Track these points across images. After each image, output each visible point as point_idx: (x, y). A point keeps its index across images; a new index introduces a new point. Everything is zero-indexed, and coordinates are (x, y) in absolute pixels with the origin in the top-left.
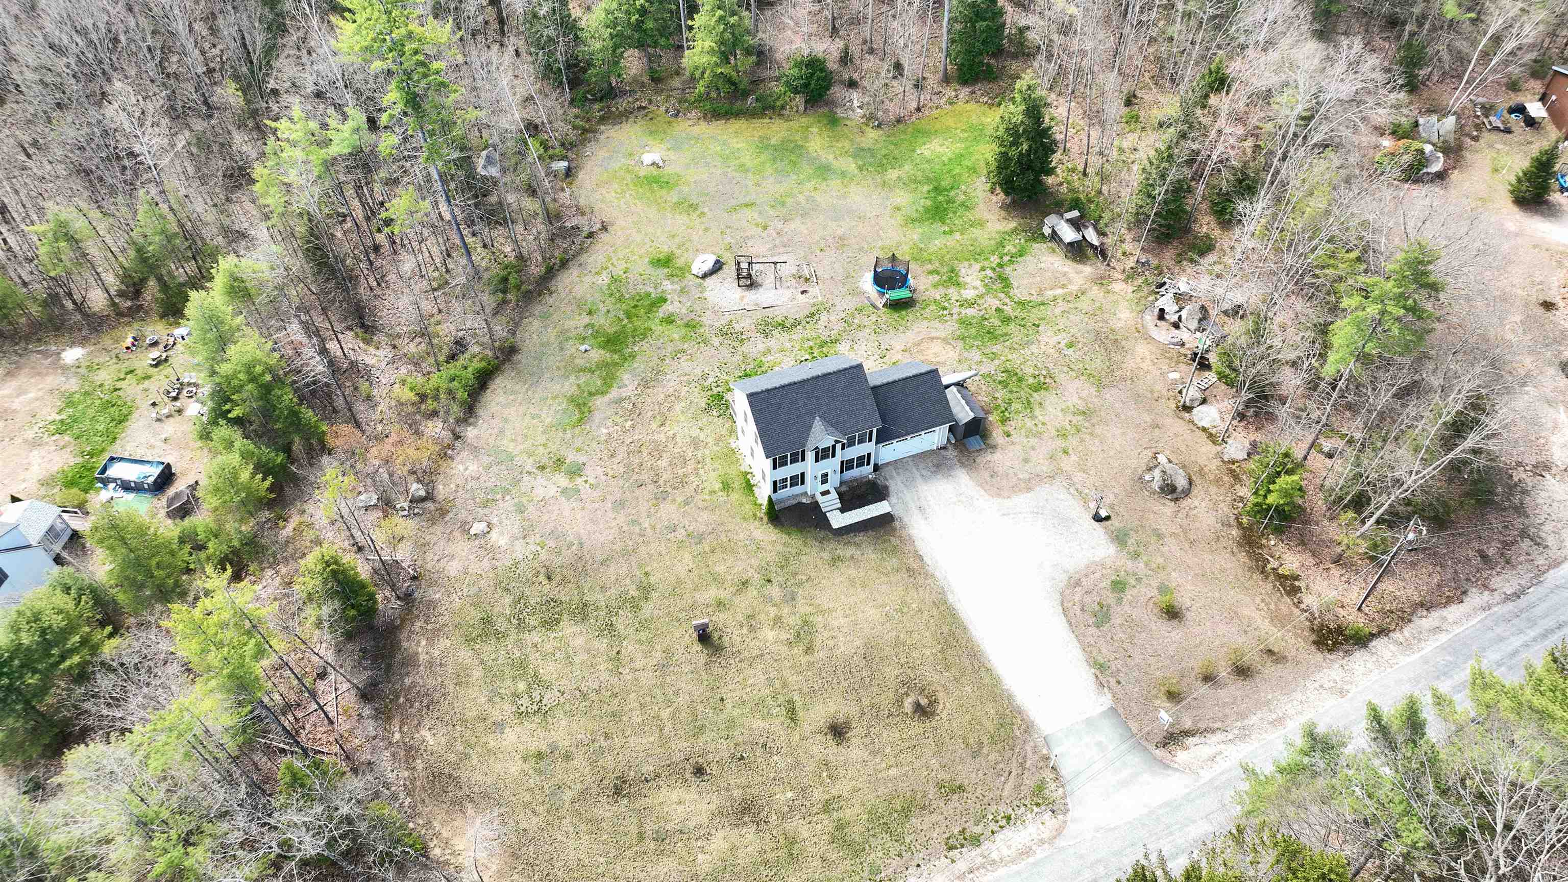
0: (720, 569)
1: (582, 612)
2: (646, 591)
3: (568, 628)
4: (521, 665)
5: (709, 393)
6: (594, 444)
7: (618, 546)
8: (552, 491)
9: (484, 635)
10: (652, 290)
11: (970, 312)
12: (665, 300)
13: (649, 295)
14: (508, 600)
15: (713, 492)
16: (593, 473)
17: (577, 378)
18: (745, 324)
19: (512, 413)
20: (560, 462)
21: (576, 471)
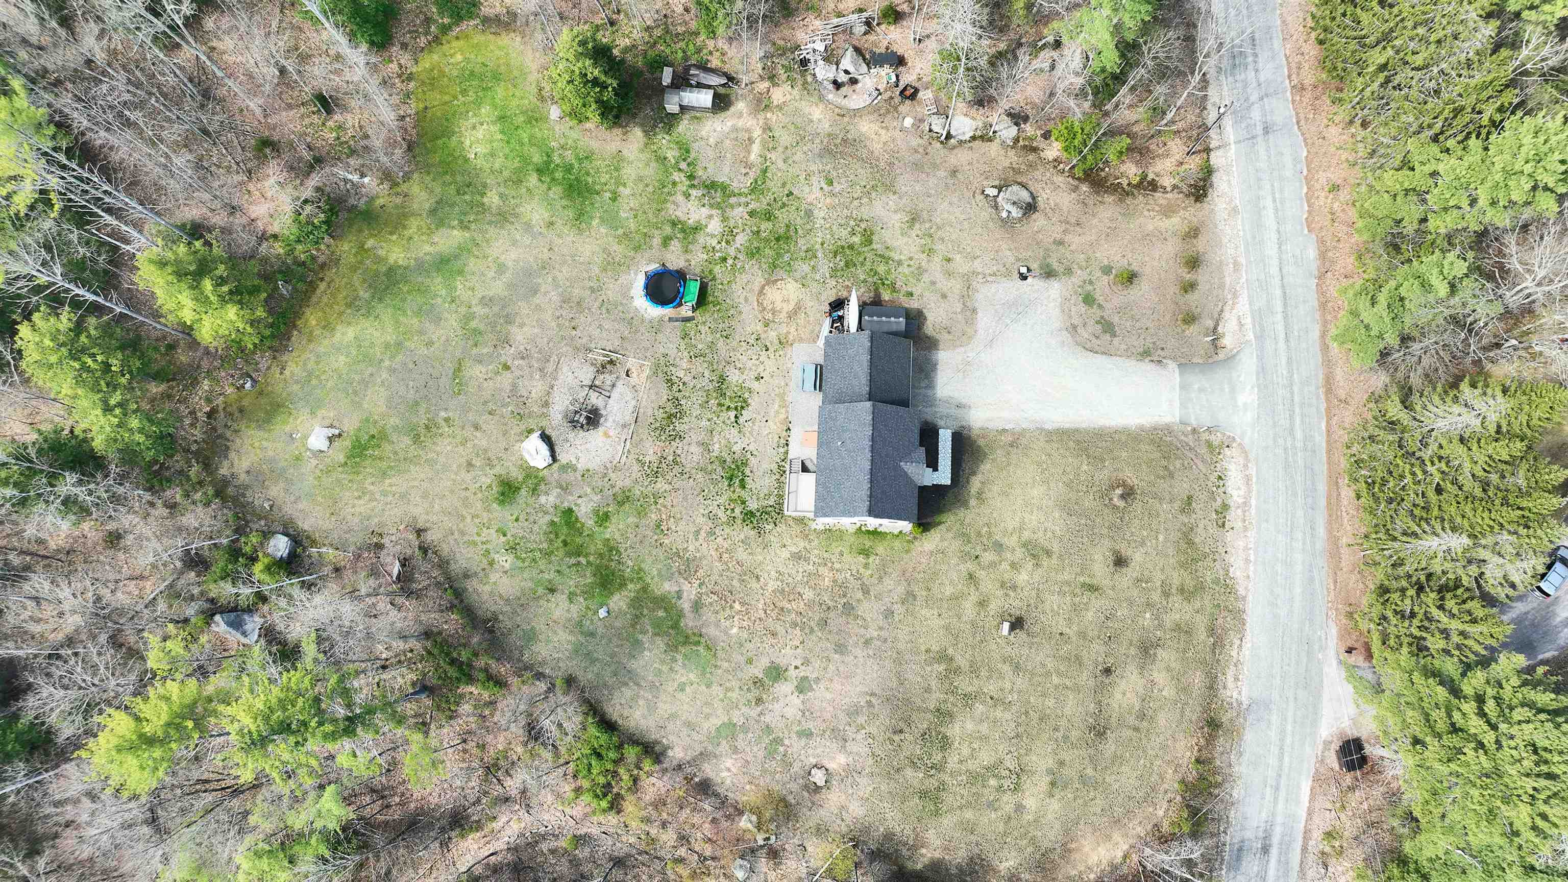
0: (949, 591)
1: (943, 715)
2: (943, 657)
3: (954, 731)
4: (975, 778)
5: (739, 522)
6: (749, 646)
7: (888, 664)
8: (796, 701)
9: (937, 800)
10: (548, 518)
11: (741, 239)
12: (570, 511)
13: (552, 523)
14: (909, 772)
15: (866, 566)
16: (788, 656)
17: (645, 633)
18: (651, 450)
19: (664, 708)
20: (757, 682)
21: (776, 673)
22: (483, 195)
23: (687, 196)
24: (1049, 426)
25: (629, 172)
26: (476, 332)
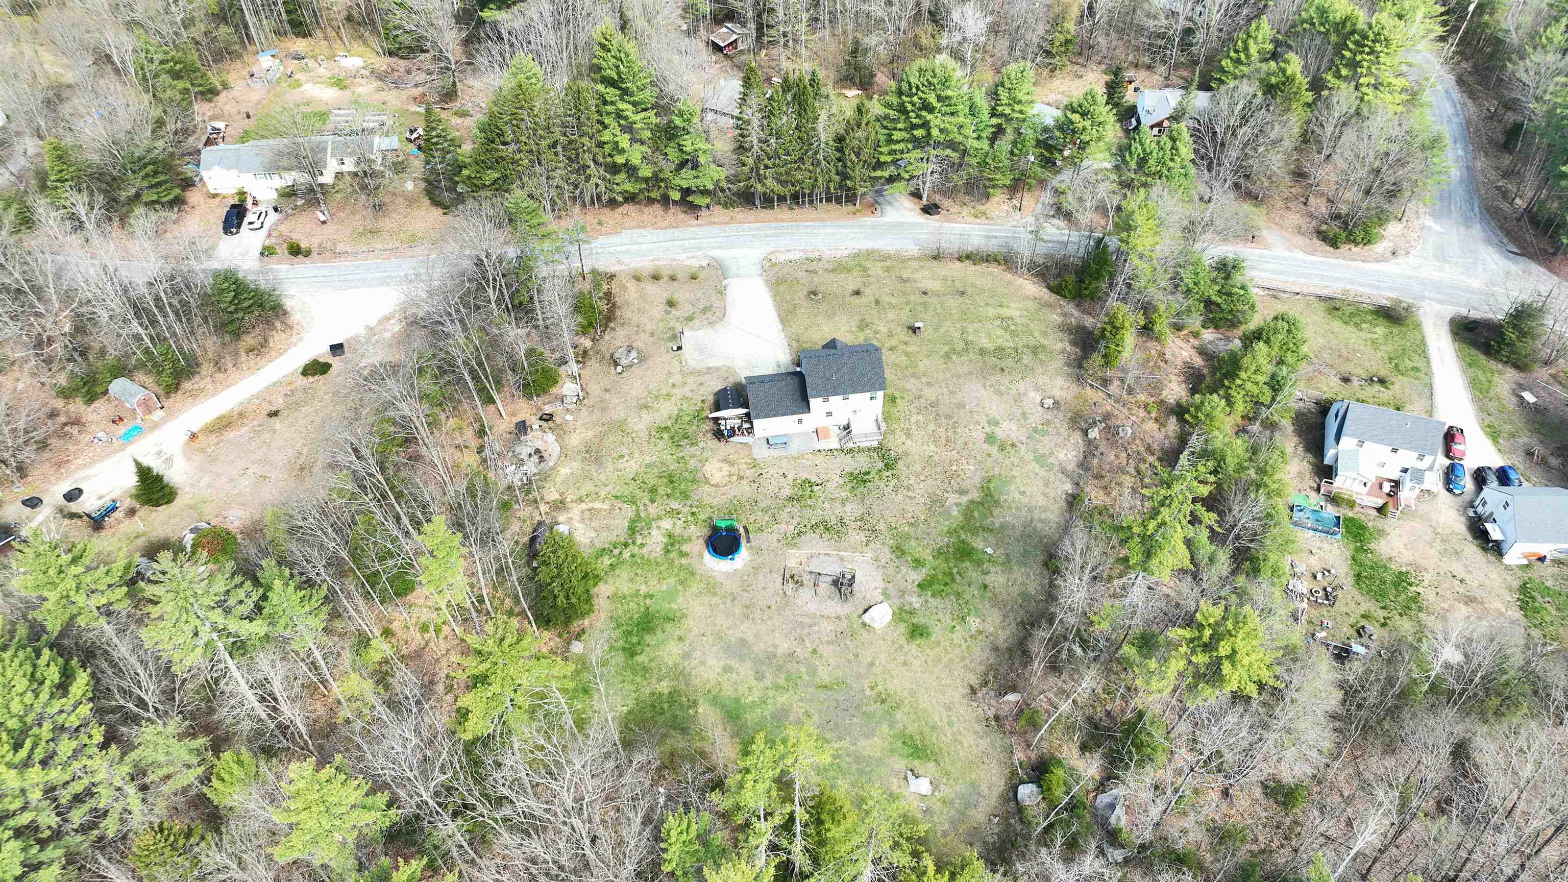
0: (903, 358)
1: (982, 352)
2: (947, 356)
3: (990, 346)
4: (1014, 334)
5: (894, 472)
6: (979, 458)
7: (962, 381)
8: (1005, 425)
9: (1035, 347)
10: (930, 600)
11: (675, 505)
12: (919, 585)
13: (933, 596)
14: (1025, 361)
15: (902, 398)
16: (978, 434)
17: (993, 523)
18: (856, 537)
19: (1041, 501)
20: (1002, 448)
21: (990, 439)
22: (661, 694)
23: (642, 545)
24: (781, 327)
25: (626, 588)
26: (788, 678)
